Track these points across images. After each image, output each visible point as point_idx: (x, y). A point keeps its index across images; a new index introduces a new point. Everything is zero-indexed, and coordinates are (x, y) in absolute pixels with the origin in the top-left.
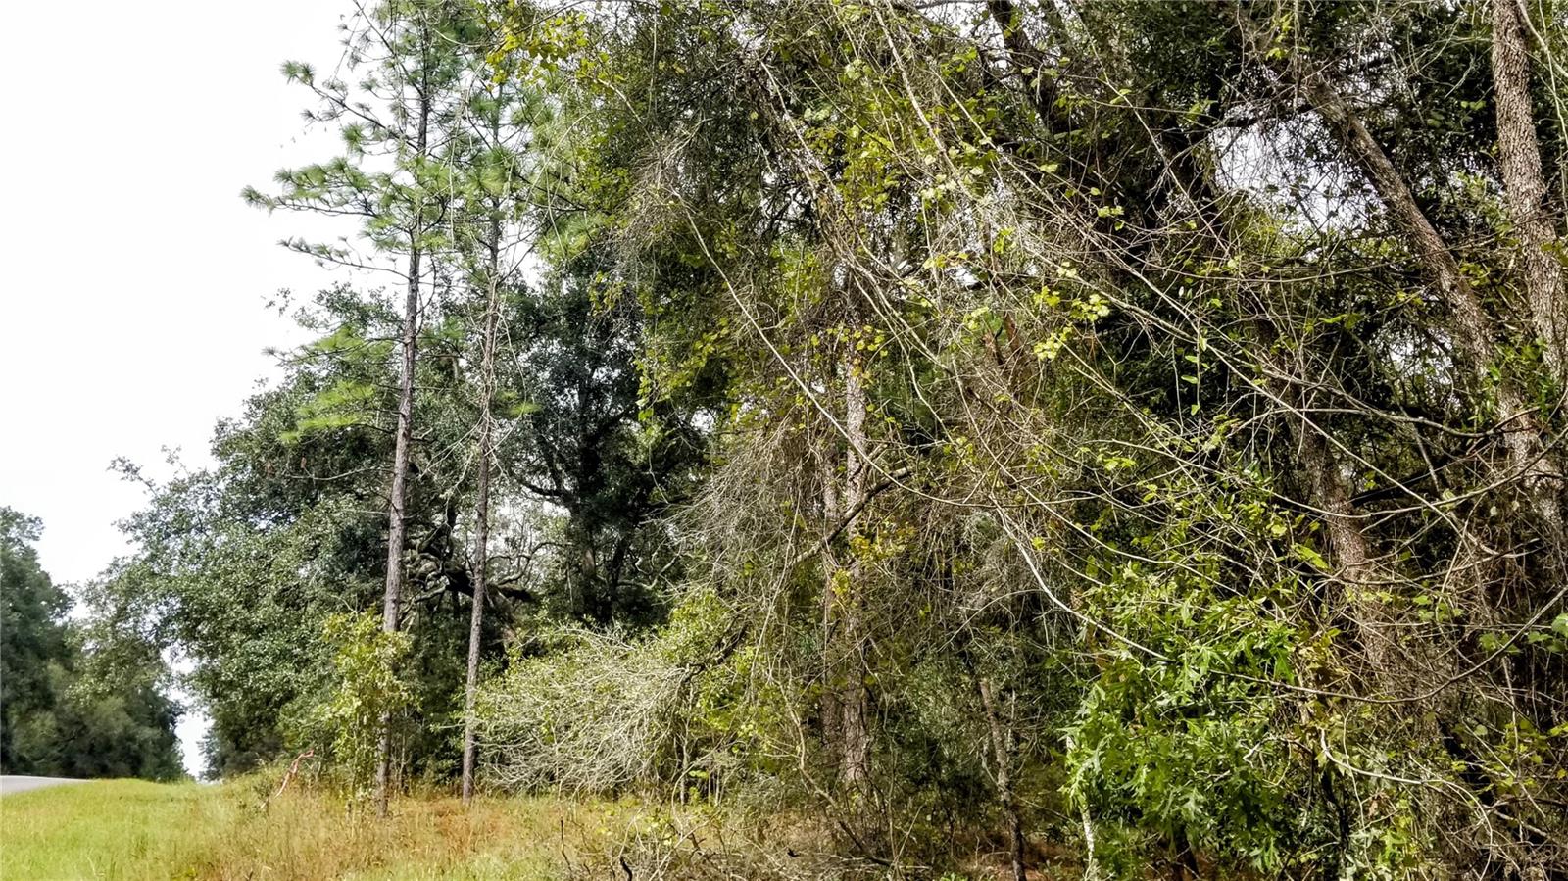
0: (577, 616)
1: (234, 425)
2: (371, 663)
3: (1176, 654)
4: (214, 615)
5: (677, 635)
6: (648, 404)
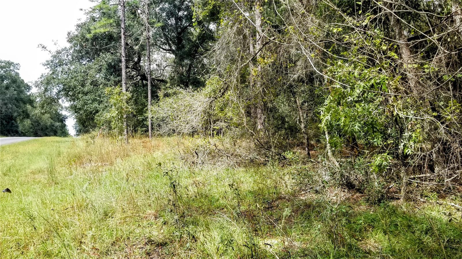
0: (178, 85)
1: (73, 33)
2: (120, 101)
3: (353, 86)
4: (73, 89)
5: (208, 89)
6: (196, 21)
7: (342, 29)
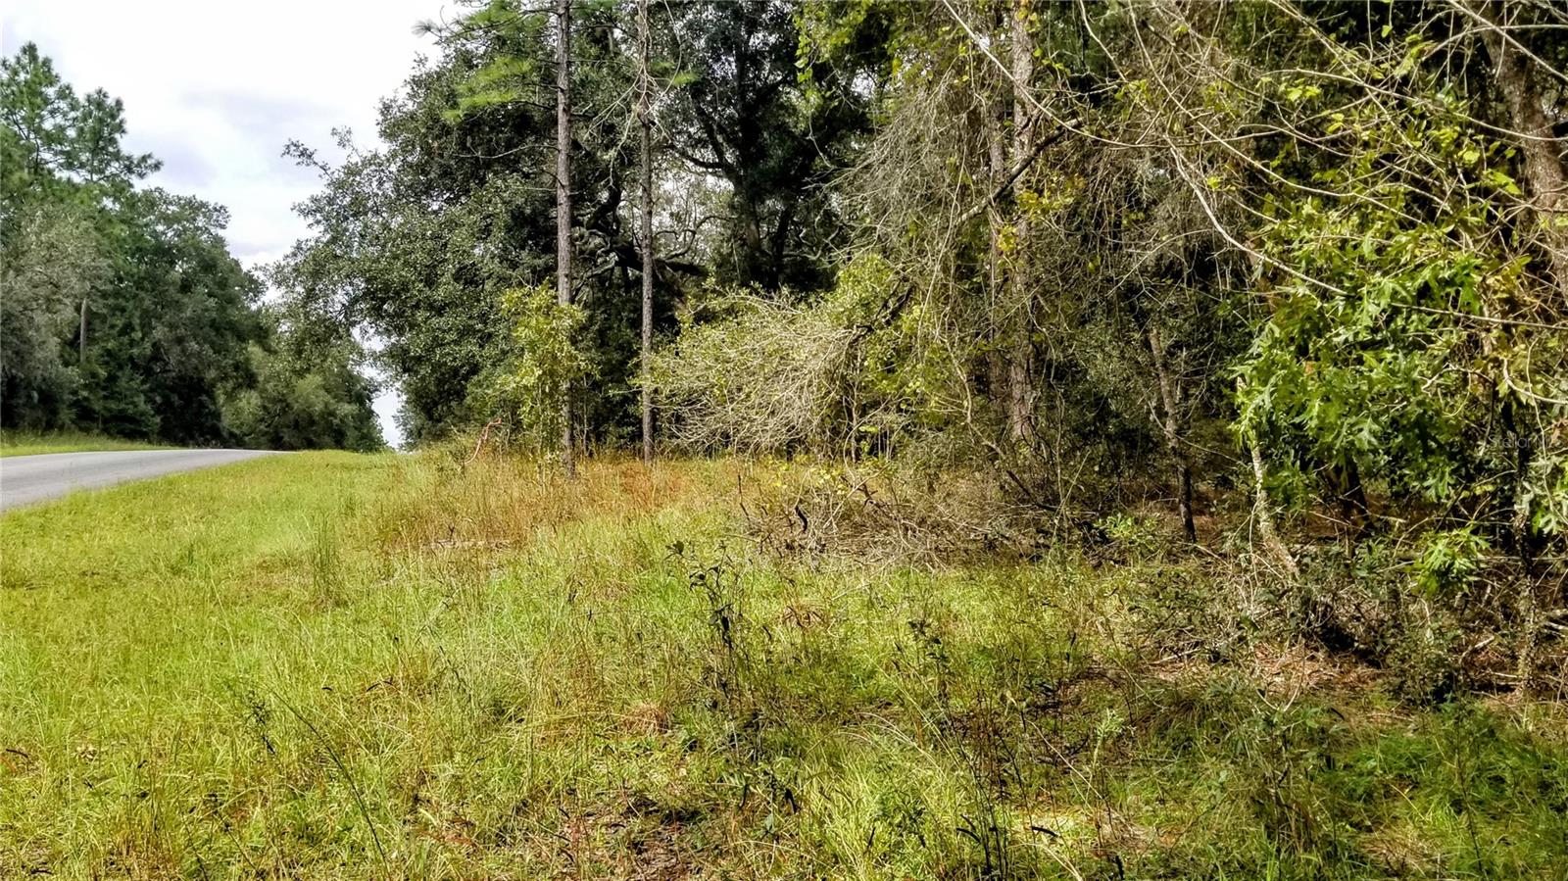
0: (744, 284)
1: (399, 107)
2: (549, 335)
3: (1355, 288)
4: (398, 293)
5: (846, 296)
6: (807, 65)
7: (1318, 91)
